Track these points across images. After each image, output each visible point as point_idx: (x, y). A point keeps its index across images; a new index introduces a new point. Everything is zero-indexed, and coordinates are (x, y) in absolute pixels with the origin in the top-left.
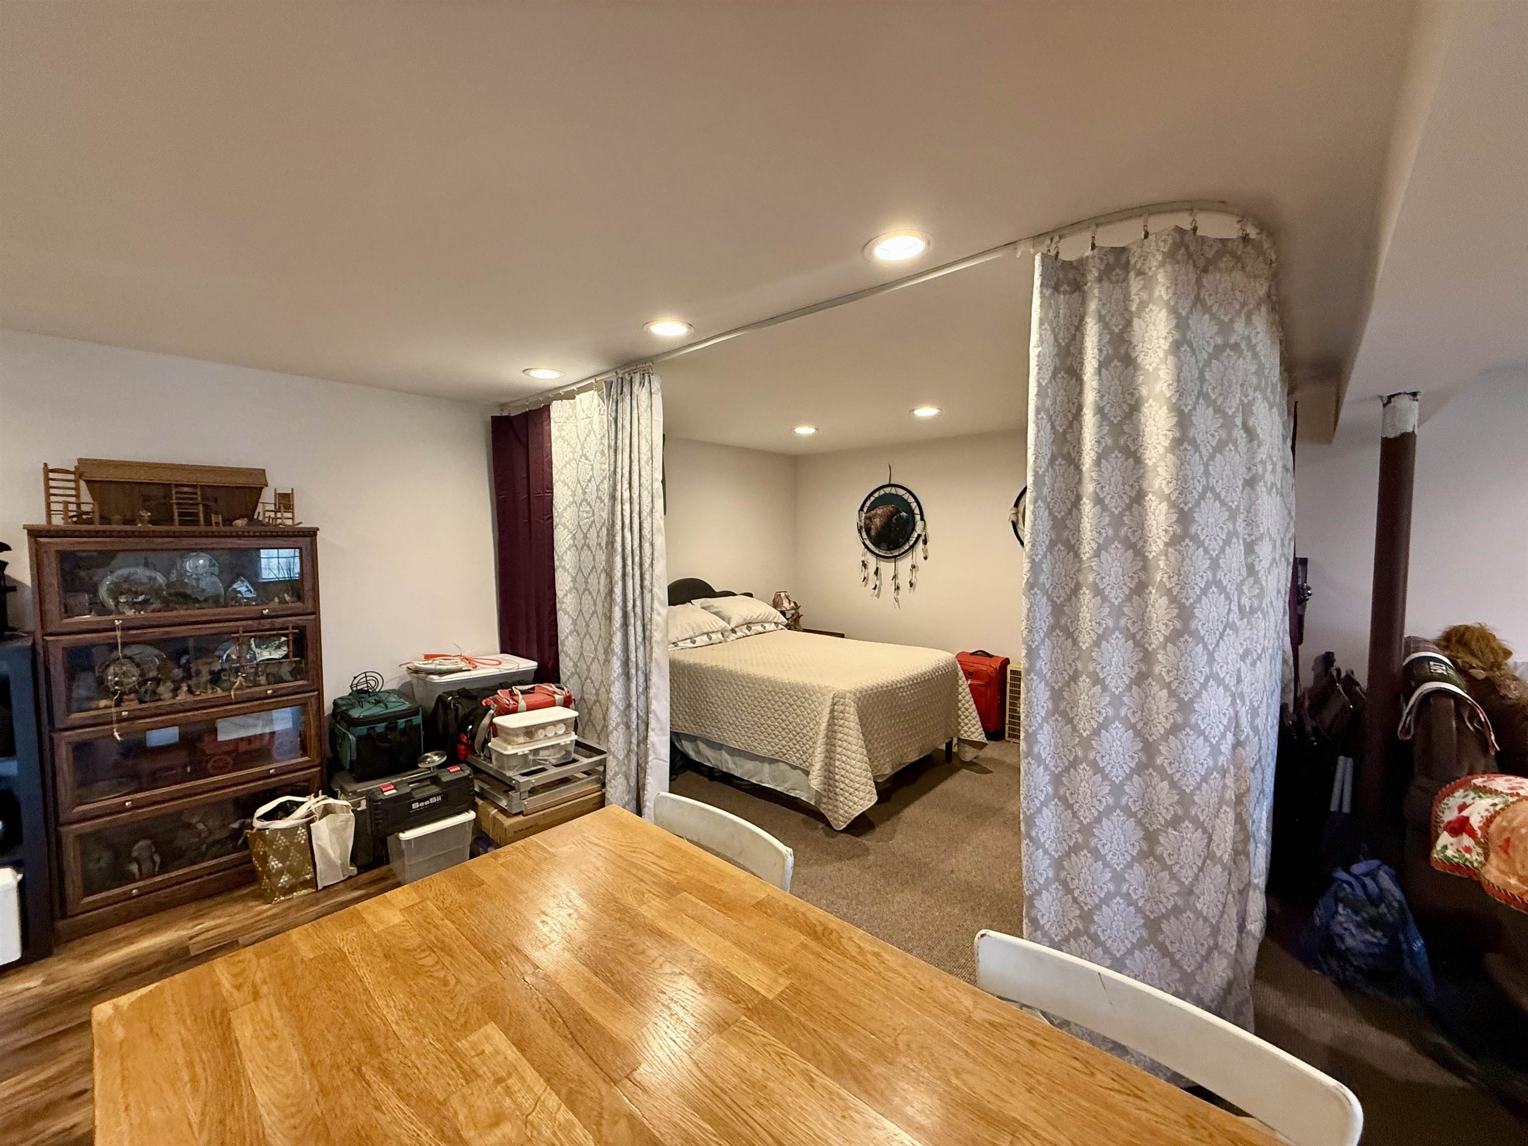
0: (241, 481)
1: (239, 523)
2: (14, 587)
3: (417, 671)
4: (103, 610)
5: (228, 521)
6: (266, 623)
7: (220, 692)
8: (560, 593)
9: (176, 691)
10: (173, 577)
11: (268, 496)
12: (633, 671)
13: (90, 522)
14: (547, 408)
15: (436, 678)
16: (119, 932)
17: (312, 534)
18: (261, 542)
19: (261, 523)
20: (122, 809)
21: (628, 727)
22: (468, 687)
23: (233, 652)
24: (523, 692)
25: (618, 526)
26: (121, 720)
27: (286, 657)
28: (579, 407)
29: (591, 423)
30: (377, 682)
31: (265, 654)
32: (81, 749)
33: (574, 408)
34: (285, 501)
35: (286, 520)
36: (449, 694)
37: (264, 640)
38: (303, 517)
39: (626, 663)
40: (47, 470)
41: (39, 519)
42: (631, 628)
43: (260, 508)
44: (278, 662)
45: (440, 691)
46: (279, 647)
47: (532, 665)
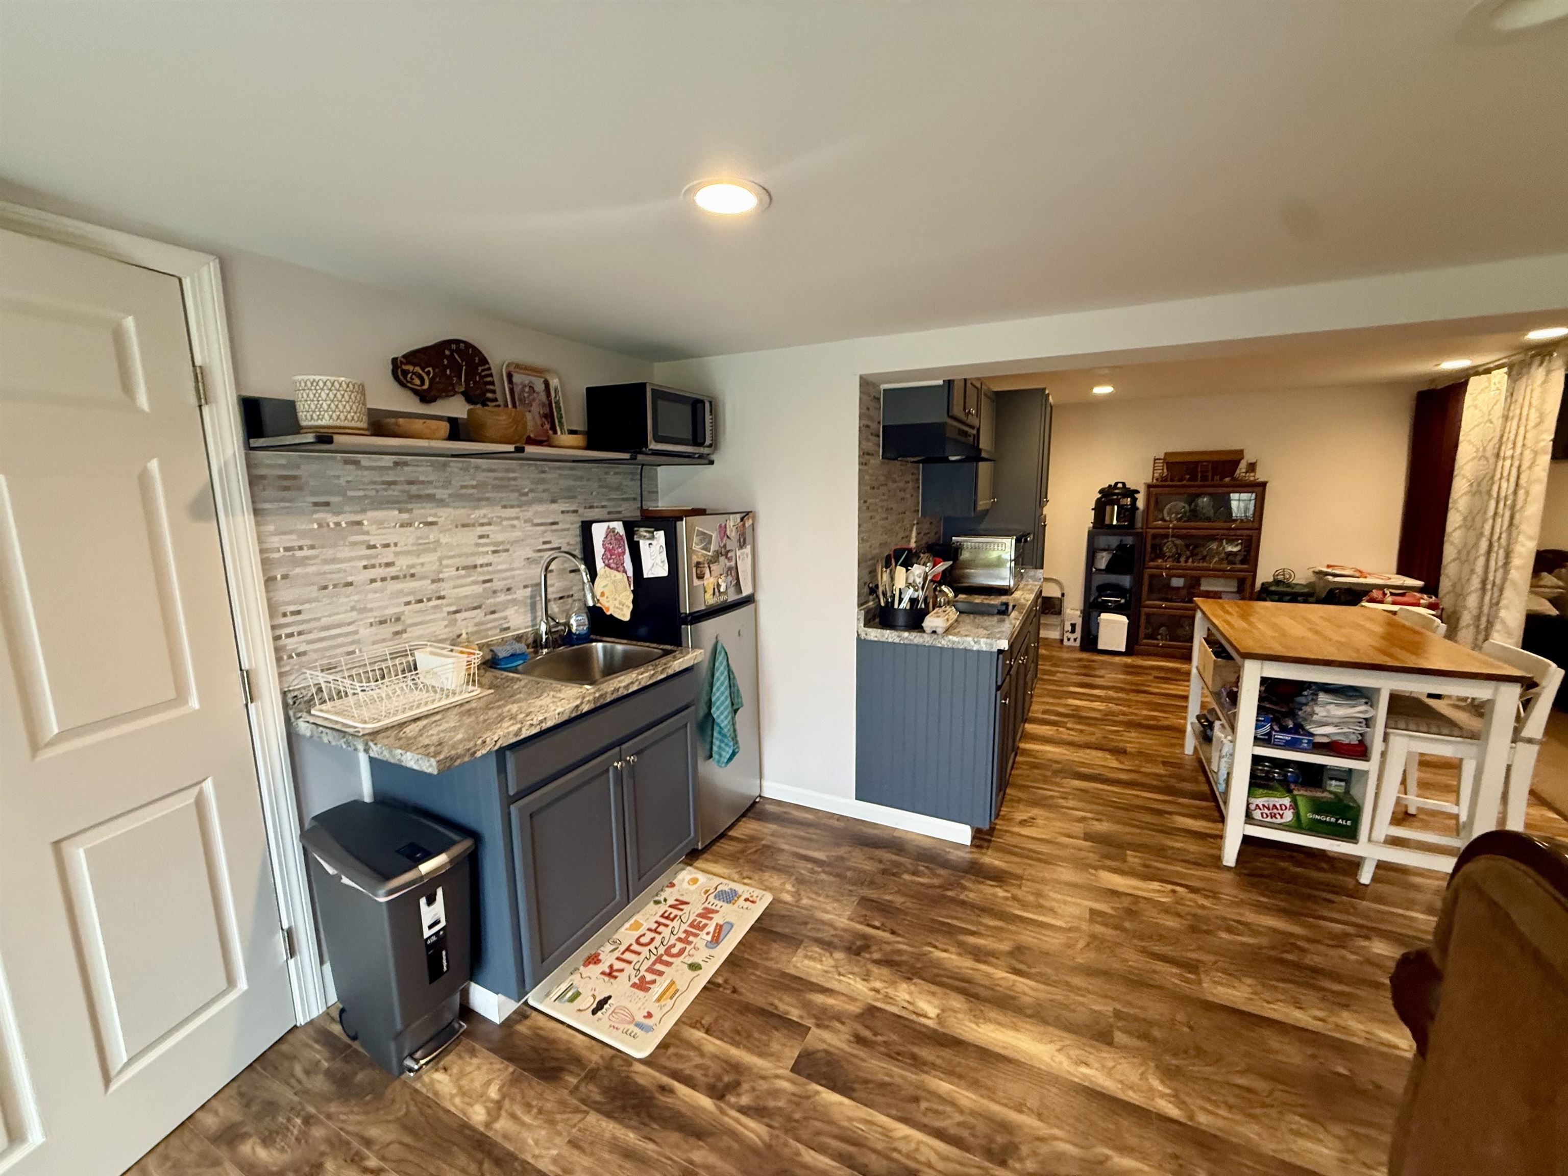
0: (1230, 458)
1: (1227, 479)
2: (1138, 509)
3: (1320, 572)
4: (1163, 520)
5: (1222, 479)
6: (1232, 532)
7: (1205, 564)
8: (1449, 528)
9: (1186, 562)
10: (1193, 506)
11: (1243, 465)
12: (1489, 587)
13: (1166, 480)
14: (1466, 383)
15: (1330, 578)
16: (1153, 658)
17: (1263, 485)
18: (1231, 489)
19: (1237, 480)
20: (1160, 607)
21: (1477, 627)
22: (1353, 587)
23: (1214, 546)
24: (1392, 594)
25: (1498, 476)
26: (1167, 568)
27: (1239, 551)
28: (1493, 381)
29: (1500, 394)
30: (1290, 576)
31: (1231, 548)
32: (1151, 576)
33: (1489, 380)
34: (1252, 467)
35: (1251, 477)
36: (1337, 589)
37: (1231, 541)
38: (1260, 476)
39: (1484, 582)
40: (1155, 460)
41: (1149, 480)
42: (1493, 555)
43: (1238, 472)
44: (1234, 554)
45: (1331, 586)
46: (1237, 545)
47: (1419, 583)
